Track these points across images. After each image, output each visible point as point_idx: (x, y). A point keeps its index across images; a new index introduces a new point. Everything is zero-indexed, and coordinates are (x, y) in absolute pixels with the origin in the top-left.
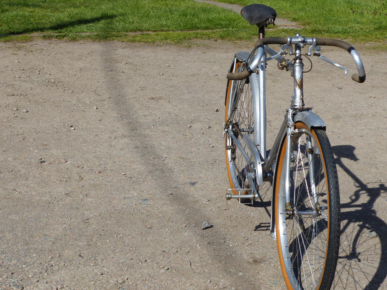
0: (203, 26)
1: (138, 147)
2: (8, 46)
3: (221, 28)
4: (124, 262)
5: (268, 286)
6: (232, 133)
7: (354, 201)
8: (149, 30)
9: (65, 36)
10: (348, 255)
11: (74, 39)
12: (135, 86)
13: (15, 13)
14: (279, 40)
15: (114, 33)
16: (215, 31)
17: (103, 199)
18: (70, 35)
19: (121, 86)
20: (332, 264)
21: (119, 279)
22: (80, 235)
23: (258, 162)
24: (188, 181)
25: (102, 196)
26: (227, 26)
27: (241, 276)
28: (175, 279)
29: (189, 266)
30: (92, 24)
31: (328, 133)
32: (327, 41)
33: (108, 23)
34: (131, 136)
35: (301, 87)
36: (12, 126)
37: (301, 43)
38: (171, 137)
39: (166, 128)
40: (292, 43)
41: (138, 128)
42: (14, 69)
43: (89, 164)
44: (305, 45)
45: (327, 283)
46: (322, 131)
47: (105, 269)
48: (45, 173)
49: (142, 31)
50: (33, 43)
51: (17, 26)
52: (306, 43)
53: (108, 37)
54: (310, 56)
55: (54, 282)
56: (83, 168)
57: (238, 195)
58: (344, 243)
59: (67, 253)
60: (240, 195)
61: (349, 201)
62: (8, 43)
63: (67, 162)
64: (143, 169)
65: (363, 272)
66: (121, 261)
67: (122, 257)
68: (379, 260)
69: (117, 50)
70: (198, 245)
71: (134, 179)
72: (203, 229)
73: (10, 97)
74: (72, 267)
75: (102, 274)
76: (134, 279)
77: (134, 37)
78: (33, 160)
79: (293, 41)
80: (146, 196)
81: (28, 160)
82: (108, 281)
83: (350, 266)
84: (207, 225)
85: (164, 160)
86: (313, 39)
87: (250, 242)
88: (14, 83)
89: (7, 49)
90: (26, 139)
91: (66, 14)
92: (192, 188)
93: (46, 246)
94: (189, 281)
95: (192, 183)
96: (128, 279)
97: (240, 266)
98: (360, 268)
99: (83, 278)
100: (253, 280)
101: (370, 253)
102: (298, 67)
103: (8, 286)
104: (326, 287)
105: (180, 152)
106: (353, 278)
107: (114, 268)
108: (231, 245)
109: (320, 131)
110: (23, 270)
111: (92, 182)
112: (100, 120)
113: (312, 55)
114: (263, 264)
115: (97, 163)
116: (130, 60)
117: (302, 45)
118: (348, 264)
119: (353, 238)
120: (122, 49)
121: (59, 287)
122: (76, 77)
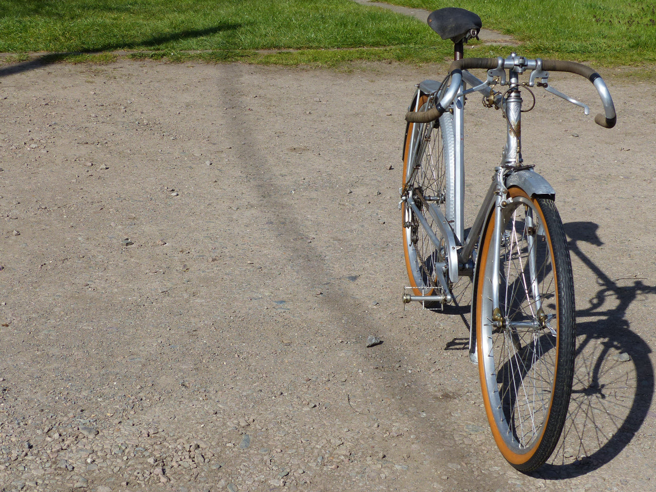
0: (371, 40)
1: (272, 223)
2: (79, 69)
3: (398, 44)
4: (248, 395)
5: (465, 434)
6: (413, 203)
7: (595, 306)
8: (289, 47)
9: (164, 55)
10: (586, 388)
11: (178, 60)
12: (267, 131)
13: (90, 20)
14: (484, 62)
15: (237, 51)
16: (388, 49)
17: (218, 300)
18: (172, 54)
19: (247, 131)
20: (561, 403)
21: (241, 420)
22: (184, 354)
23: (451, 247)
24: (346, 273)
25: (217, 296)
26: (406, 41)
27: (424, 418)
28: (325, 422)
29: (346, 401)
30: (204, 38)
31: (558, 203)
32: (558, 65)
33: (229, 36)
34: (261, 206)
35: (518, 134)
36: (85, 189)
37: (518, 67)
38: (321, 207)
39: (314, 195)
40: (504, 66)
41: (272, 193)
42: (88, 105)
43: (198, 248)
44: (525, 70)
45: (554, 431)
46: (549, 201)
47: (220, 406)
48: (132, 260)
49: (280, 48)
50: (118, 65)
51: (93, 40)
52: (526, 67)
53: (229, 57)
54: (532, 86)
55: (144, 423)
56: (189, 253)
57: (421, 296)
58: (580, 369)
59: (165, 381)
60: (424, 296)
61: (588, 306)
62: (79, 65)
63: (166, 243)
64: (278, 255)
65: (609, 414)
66: (245, 394)
67: (247, 387)
68: (633, 396)
69: (242, 76)
70: (360, 371)
71: (265, 271)
72: (368, 347)
73: (81, 147)
74: (172, 402)
75: (216, 413)
76: (263, 421)
77: (268, 57)
78: (115, 241)
79: (507, 64)
80: (283, 296)
81: (108, 240)
82: (224, 424)
83: (589, 405)
84: (374, 341)
85: (311, 242)
86: (536, 62)
87: (438, 367)
88: (87, 125)
89: (78, 73)
90: (104, 209)
91: (167, 22)
92: (352, 285)
93: (132, 370)
94: (346, 425)
95: (352, 277)
96: (254, 420)
97: (422, 402)
98: (605, 408)
99: (188, 419)
100: (442, 424)
101: (619, 385)
102: (514, 103)
103: (76, 429)
104: (553, 437)
105: (334, 230)
106: (594, 423)
107: (233, 404)
108: (410, 372)
109: (546, 202)
110: (99, 405)
111: (203, 274)
112: (216, 182)
113: (535, 86)
114: (457, 401)
115: (210, 246)
116: (261, 92)
117: (520, 70)
118: (586, 402)
119: (595, 362)
120: (249, 74)
121: (151, 431)
122: (180, 116)
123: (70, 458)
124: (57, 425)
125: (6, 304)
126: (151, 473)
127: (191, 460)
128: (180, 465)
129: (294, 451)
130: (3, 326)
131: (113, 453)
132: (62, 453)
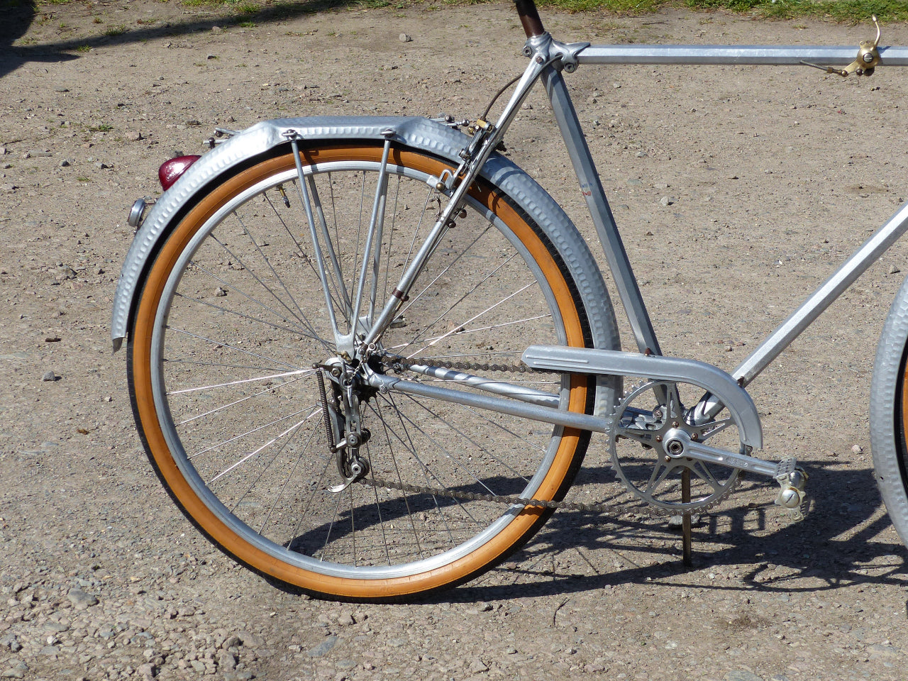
1: (689, 312)
2: (576, 23)
9: (756, 2)
11: (780, 14)
12: (838, 153)
18: (774, 2)
21: (344, 614)
27: (668, 650)
28: (486, 635)
39: (819, 271)
41: (738, 263)
55: (181, 599)
56: (492, 349)
62: (582, 14)
76: (381, 621)
82: (313, 616)
89: (569, 30)
94: (520, 643)
96: (366, 617)
97: (689, 626)
103: (64, 592)
110: (130, 563)
112: (650, 234)
114: (755, 632)
121: (182, 612)
122: (691, 117)
123: (26, 634)
124: (40, 583)
125: (111, 400)
126: (134, 671)
127: (212, 661)
128: (191, 667)
129: (397, 670)
130: (80, 432)
131: (96, 635)
132: (18, 625)
